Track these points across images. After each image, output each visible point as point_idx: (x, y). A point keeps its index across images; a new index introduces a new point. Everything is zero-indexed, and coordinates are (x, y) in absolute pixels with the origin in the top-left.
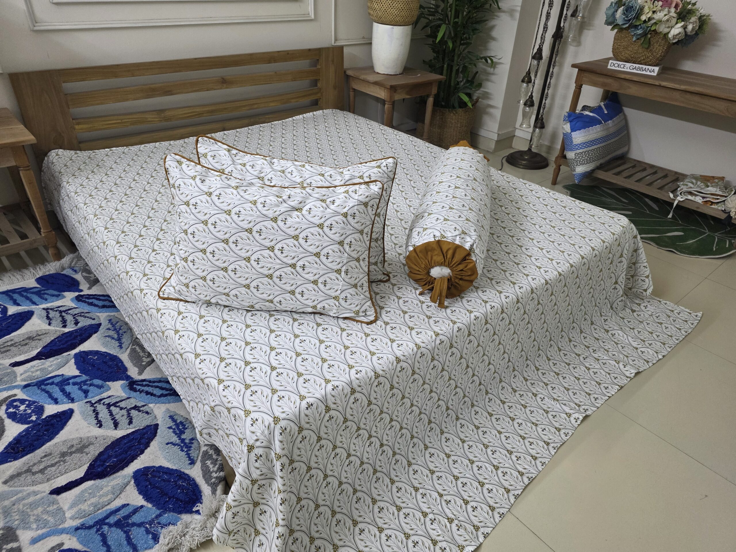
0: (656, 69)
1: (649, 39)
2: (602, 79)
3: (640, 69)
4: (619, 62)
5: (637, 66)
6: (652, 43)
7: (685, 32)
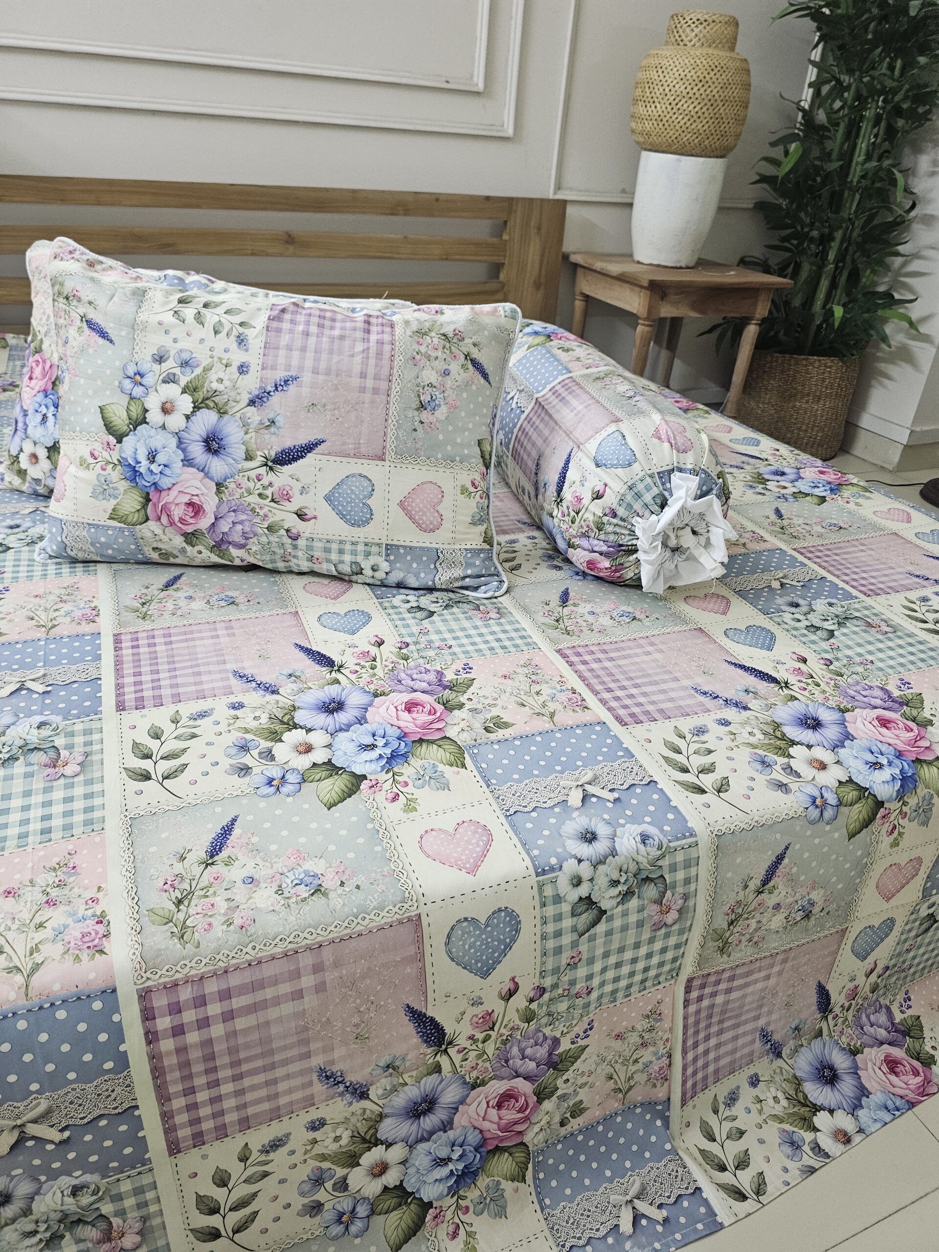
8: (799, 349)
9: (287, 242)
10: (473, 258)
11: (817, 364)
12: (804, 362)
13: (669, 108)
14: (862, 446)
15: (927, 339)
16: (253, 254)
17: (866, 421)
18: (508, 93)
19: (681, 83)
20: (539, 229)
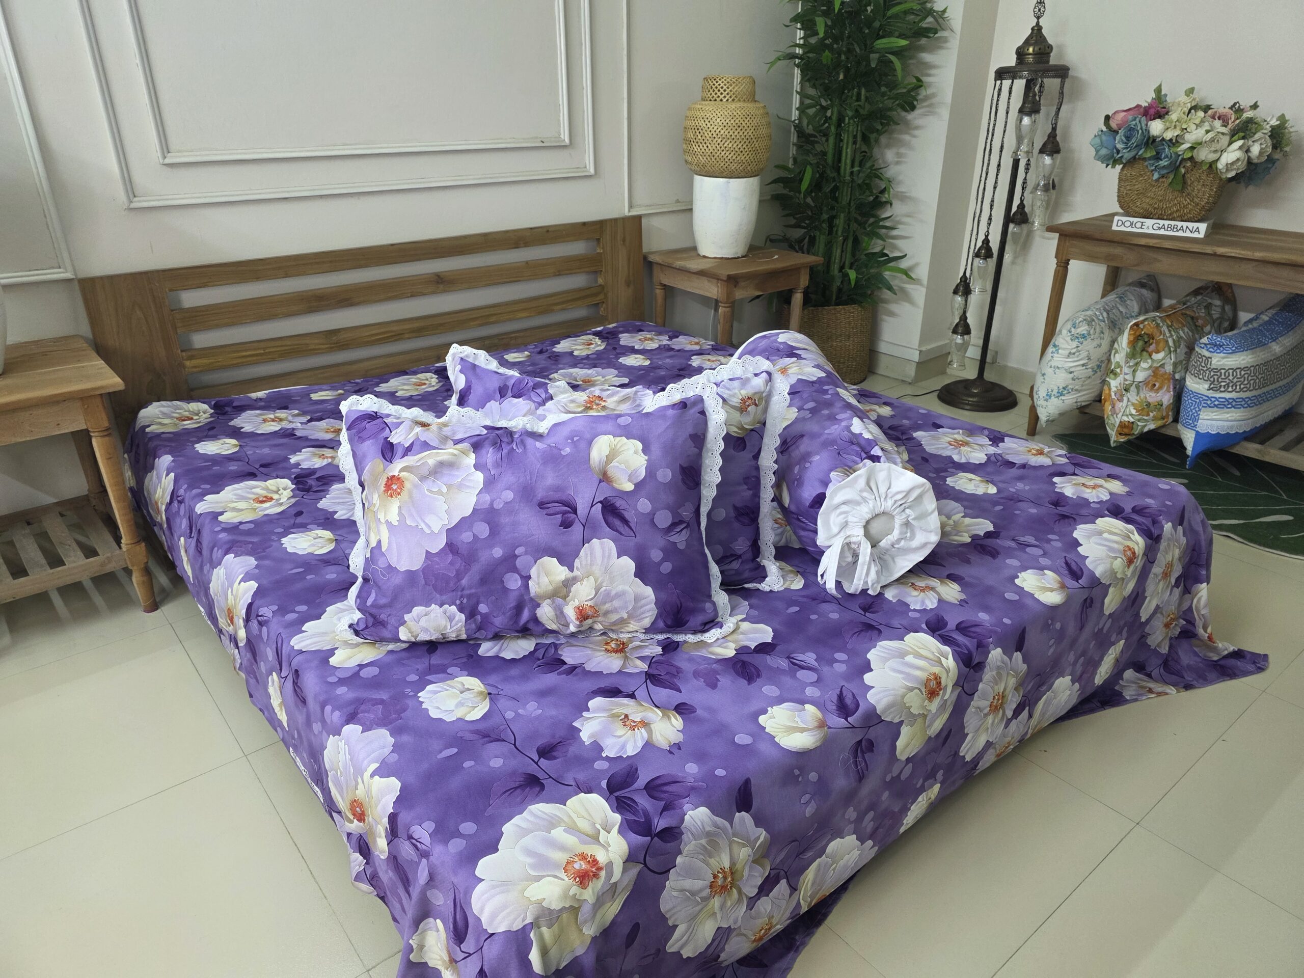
0: (1203, 227)
1: (1184, 176)
2: (1104, 249)
3: (1173, 228)
4: (1132, 219)
5: (1166, 223)
6: (1189, 182)
7: (1249, 157)
8: (826, 302)
9: (438, 283)
10: (578, 271)
11: (842, 312)
12: (833, 312)
13: (718, 148)
14: (883, 366)
15: (916, 281)
16: (412, 296)
17: (883, 347)
18: (586, 142)
19: (725, 129)
20: (624, 240)
